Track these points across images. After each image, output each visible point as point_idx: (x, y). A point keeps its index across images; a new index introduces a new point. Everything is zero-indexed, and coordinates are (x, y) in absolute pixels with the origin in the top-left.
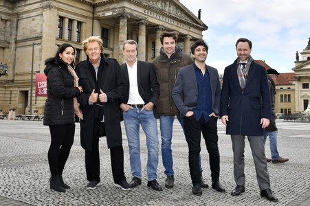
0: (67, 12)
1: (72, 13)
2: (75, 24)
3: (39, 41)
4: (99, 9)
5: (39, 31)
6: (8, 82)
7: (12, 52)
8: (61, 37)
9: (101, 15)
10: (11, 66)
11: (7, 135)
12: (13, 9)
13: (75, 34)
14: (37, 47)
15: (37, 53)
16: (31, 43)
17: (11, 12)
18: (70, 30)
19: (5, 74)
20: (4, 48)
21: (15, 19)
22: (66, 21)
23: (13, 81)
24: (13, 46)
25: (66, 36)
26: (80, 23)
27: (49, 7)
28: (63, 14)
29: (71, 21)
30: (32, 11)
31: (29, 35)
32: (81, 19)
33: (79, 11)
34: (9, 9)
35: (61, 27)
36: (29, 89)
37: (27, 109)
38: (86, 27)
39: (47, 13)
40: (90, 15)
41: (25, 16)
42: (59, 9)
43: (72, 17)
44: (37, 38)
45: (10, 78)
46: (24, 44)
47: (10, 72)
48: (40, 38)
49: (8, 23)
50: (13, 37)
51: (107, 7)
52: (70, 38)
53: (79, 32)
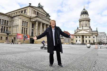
0: (24, 20)
1: (25, 20)
2: (26, 22)
3: (18, 26)
4: (31, 19)
5: (18, 24)
6: (11, 35)
7: (12, 29)
8: (23, 25)
9: (32, 21)
10: (11, 32)
11: (10, 47)
12: (12, 19)
13: (26, 25)
14: (17, 28)
15: (17, 29)
16: (16, 27)
17: (12, 20)
18: (25, 24)
19: (10, 33)
20: (10, 28)
21: (13, 21)
22: (24, 22)
23: (12, 35)
24: (12, 27)
25: (24, 25)
26: (27, 22)
27: (20, 18)
28: (23, 20)
29: (25, 22)
30: (16, 19)
31: (16, 25)
32: (27, 21)
33: (27, 20)
34: (11, 19)
35: (23, 23)
36: (16, 37)
37: (15, 41)
38: (29, 23)
39: (20, 20)
40: (29, 20)
41: (15, 21)
42: (22, 19)
43: (25, 21)
44: (17, 26)
45: (11, 34)
46: (14, 27)
47: (11, 33)
48: (18, 25)
49: (11, 22)
50: (12, 25)
51: (33, 19)
52: (25, 26)
53: (27, 24)
